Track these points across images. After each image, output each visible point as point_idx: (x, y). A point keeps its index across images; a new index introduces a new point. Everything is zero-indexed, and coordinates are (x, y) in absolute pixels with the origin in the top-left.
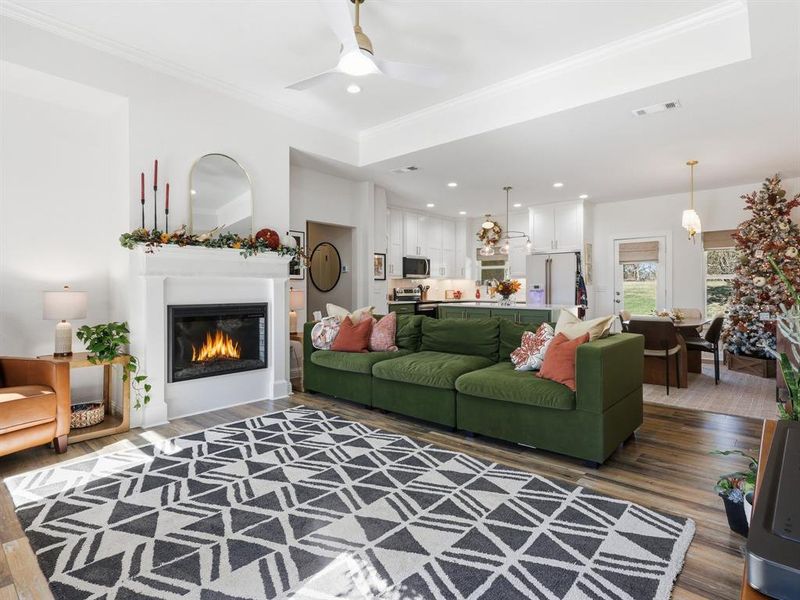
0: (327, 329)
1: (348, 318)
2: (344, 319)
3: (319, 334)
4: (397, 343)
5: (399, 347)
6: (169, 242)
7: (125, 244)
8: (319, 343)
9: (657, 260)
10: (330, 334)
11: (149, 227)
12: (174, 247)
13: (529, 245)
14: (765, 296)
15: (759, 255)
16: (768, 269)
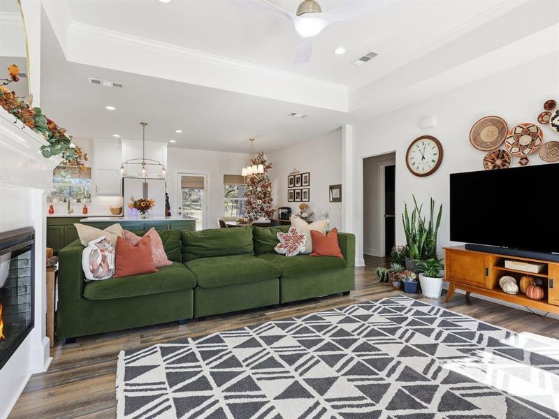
9: (203, 188)
13: (122, 170)
14: (262, 209)
15: (259, 189)
16: (262, 196)
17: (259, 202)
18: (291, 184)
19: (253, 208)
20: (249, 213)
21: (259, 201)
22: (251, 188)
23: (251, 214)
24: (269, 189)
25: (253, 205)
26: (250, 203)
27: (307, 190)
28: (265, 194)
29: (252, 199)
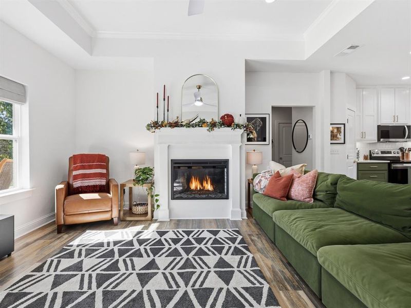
0: (263, 179)
1: (278, 172)
2: (276, 172)
3: (257, 181)
4: (314, 196)
5: (315, 199)
6: (166, 126)
7: (149, 129)
8: (257, 188)
10: (265, 183)
11: (161, 120)
12: (168, 129)
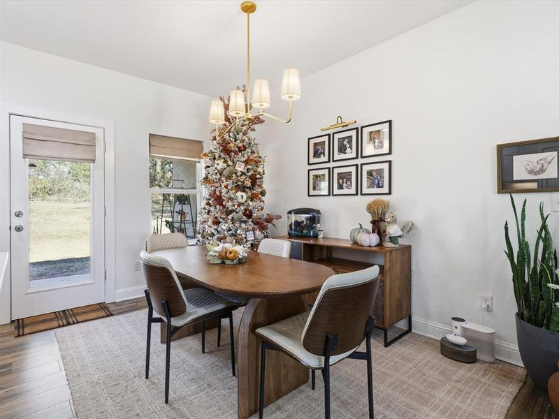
14: (248, 214)
15: (240, 168)
16: (248, 183)
17: (241, 196)
18: (316, 154)
19: (229, 212)
20: (217, 223)
21: (239, 194)
22: (220, 164)
23: (224, 226)
24: (260, 170)
25: (229, 204)
26: (219, 200)
27: (386, 166)
28: (254, 180)
29: (224, 191)
